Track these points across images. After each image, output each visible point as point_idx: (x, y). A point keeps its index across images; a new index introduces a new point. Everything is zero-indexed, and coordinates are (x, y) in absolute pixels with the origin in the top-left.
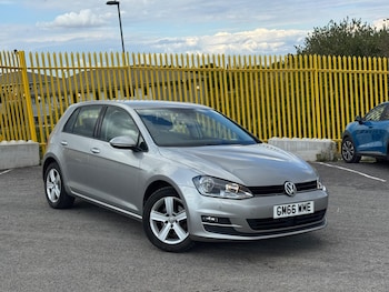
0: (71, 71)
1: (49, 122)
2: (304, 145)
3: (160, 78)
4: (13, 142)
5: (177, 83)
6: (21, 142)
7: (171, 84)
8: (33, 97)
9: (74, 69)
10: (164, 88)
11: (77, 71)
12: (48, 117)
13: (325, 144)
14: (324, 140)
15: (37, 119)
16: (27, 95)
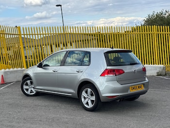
0: (42, 35)
1: (32, 58)
2: (151, 68)
3: (78, 38)
4: (15, 69)
5: (85, 40)
6: (19, 69)
7: (83, 41)
8: (24, 47)
9: (43, 34)
10: (80, 42)
11: (44, 35)
12: (31, 56)
13: (161, 67)
14: (160, 65)
15: (26, 57)
16: (22, 47)
